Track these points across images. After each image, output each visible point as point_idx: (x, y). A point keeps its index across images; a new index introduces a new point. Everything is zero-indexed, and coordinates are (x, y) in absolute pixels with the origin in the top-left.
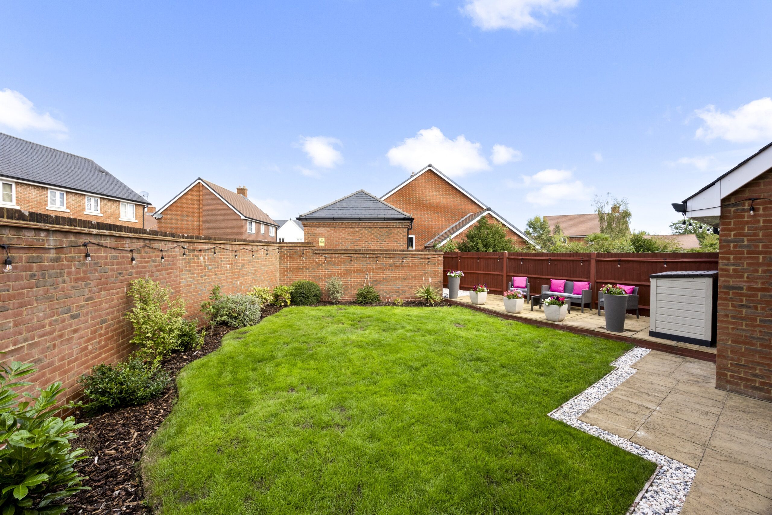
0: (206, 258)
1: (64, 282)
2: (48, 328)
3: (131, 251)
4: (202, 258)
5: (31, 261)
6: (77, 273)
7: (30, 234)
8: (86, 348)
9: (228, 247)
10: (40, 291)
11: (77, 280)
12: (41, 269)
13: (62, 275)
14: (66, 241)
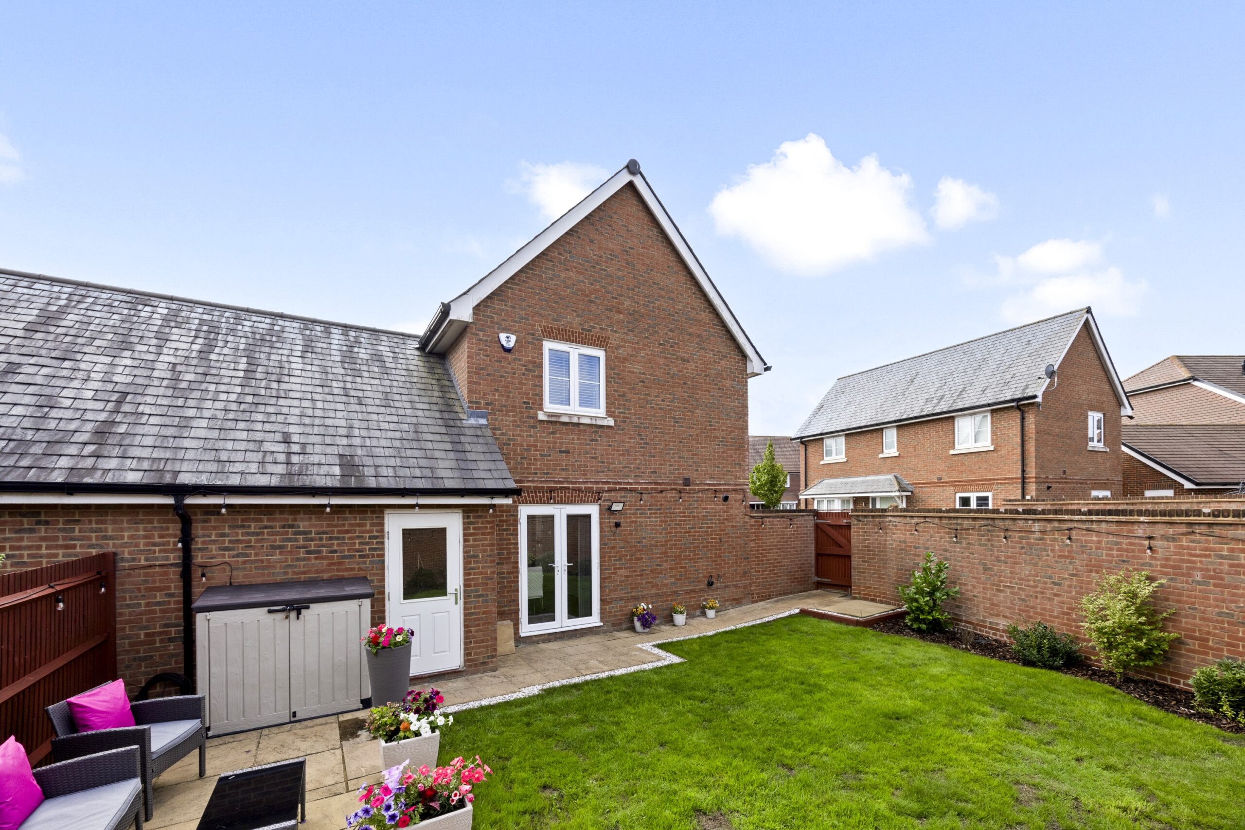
1: (1048, 555)
2: (1032, 583)
3: (1150, 538)
5: (1021, 538)
6: (1060, 551)
7: (1021, 523)
10: (1028, 557)
11: (1060, 556)
12: (1028, 544)
13: (1045, 550)
14: (1049, 527)
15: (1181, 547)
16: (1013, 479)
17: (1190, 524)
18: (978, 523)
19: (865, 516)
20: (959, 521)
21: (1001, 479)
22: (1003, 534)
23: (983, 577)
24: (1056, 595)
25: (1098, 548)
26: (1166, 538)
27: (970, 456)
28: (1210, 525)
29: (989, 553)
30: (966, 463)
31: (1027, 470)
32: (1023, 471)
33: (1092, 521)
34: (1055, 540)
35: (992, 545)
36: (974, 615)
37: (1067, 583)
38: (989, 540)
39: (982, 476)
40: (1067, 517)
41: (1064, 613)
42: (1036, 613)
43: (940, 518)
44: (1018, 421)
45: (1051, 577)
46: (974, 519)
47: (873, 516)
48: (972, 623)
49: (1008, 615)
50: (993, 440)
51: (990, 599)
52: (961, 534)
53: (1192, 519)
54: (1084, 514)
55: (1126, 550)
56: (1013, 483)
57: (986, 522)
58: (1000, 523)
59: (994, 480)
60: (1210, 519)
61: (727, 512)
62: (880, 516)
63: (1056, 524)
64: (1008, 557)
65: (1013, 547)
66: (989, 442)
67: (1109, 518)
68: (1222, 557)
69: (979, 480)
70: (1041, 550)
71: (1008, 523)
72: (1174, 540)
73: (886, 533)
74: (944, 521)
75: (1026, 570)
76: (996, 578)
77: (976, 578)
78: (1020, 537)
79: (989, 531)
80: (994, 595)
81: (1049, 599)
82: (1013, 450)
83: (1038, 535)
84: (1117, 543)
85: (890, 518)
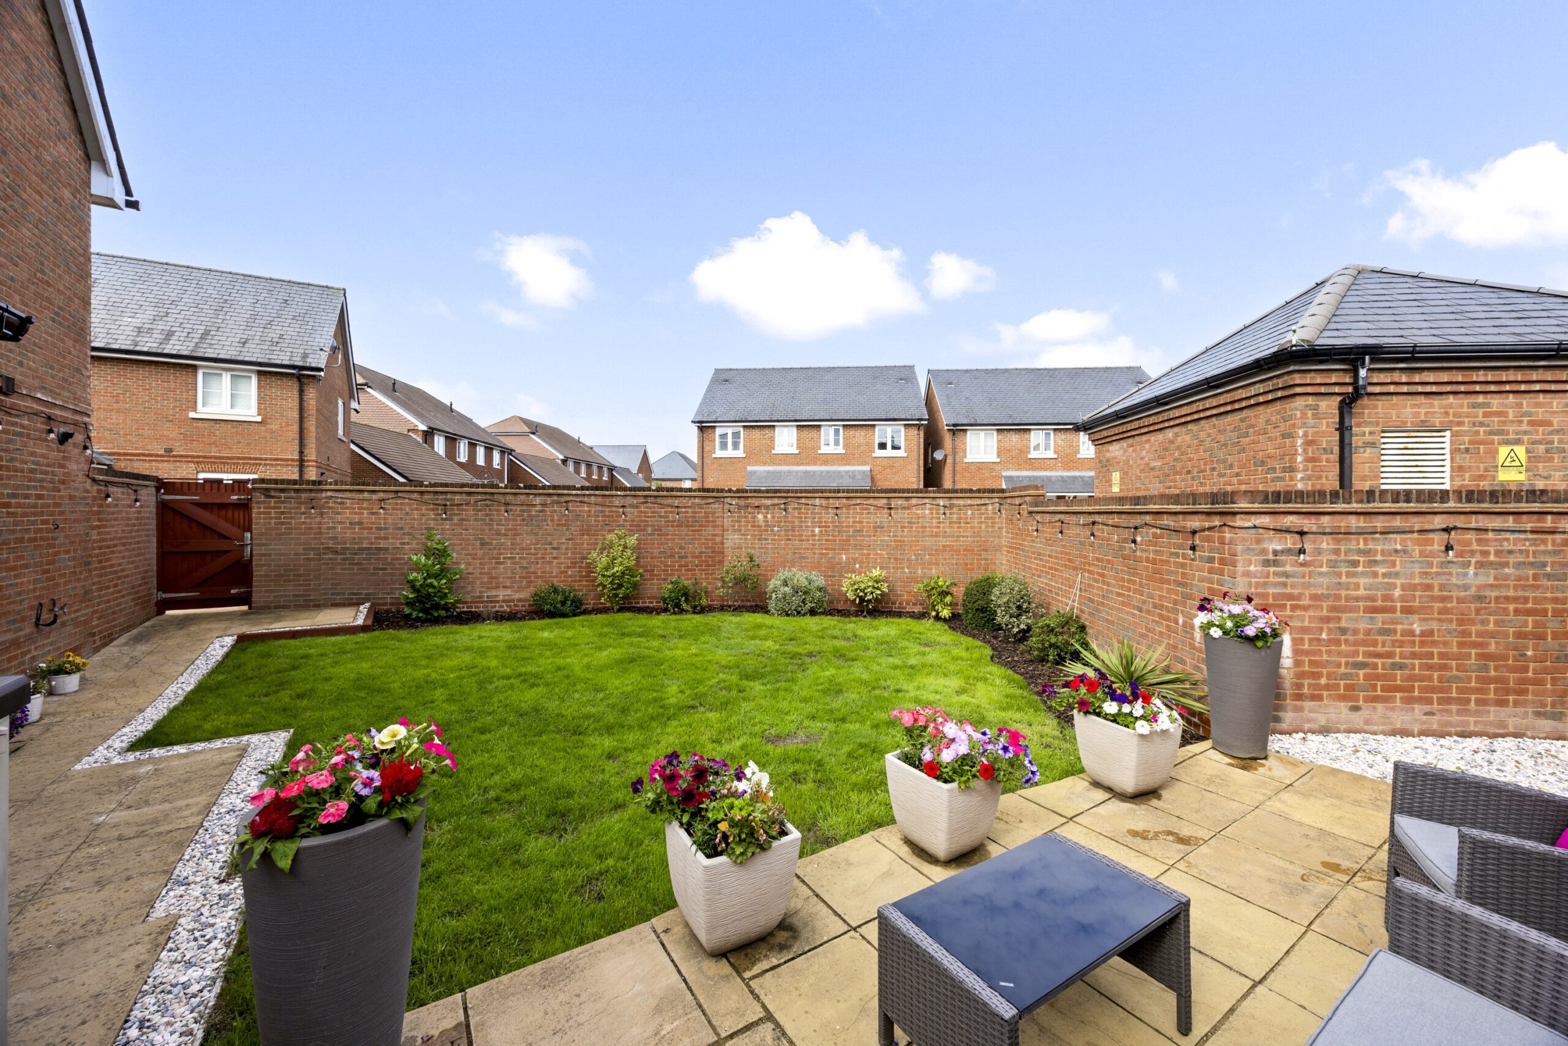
0: (769, 516)
1: (548, 525)
2: (533, 551)
3: (623, 507)
4: (760, 516)
6: (559, 520)
8: (566, 572)
9: (817, 502)
10: (529, 528)
11: (558, 525)
13: (546, 521)
14: (549, 500)
15: (641, 512)
16: (287, 460)
17: (646, 496)
18: (473, 499)
19: (282, 491)
20: (449, 496)
21: (271, 459)
22: (503, 508)
23: (480, 553)
24: (555, 558)
25: (589, 516)
26: (632, 506)
27: (223, 424)
28: (656, 497)
29: (487, 528)
30: (217, 433)
31: (306, 452)
32: (301, 453)
33: (584, 495)
34: (555, 511)
35: (491, 520)
36: (468, 593)
37: (564, 547)
38: (487, 515)
39: (242, 453)
40: (566, 492)
41: (562, 572)
42: (537, 577)
43: (422, 493)
44: (296, 393)
45: (550, 544)
46: (469, 494)
47: (297, 491)
48: (466, 602)
49: (508, 584)
50: (259, 409)
51: (488, 574)
52: (452, 510)
53: (647, 493)
54: (578, 489)
55: (608, 516)
56: (288, 465)
57: (484, 497)
58: (501, 498)
59: (261, 459)
60: (656, 493)
61: (63, 466)
62: (311, 491)
63: (555, 498)
64: (509, 530)
65: (514, 520)
66: (254, 410)
67: (597, 492)
68: (661, 517)
69: (238, 458)
70: (542, 521)
71: (509, 498)
72: (637, 507)
73: (322, 514)
74: (426, 497)
75: (527, 540)
76: (495, 552)
77: (470, 554)
78: (522, 511)
79: (487, 505)
80: (494, 568)
81: (550, 563)
82: (287, 425)
83: (539, 508)
84: (602, 512)
85: (329, 494)
